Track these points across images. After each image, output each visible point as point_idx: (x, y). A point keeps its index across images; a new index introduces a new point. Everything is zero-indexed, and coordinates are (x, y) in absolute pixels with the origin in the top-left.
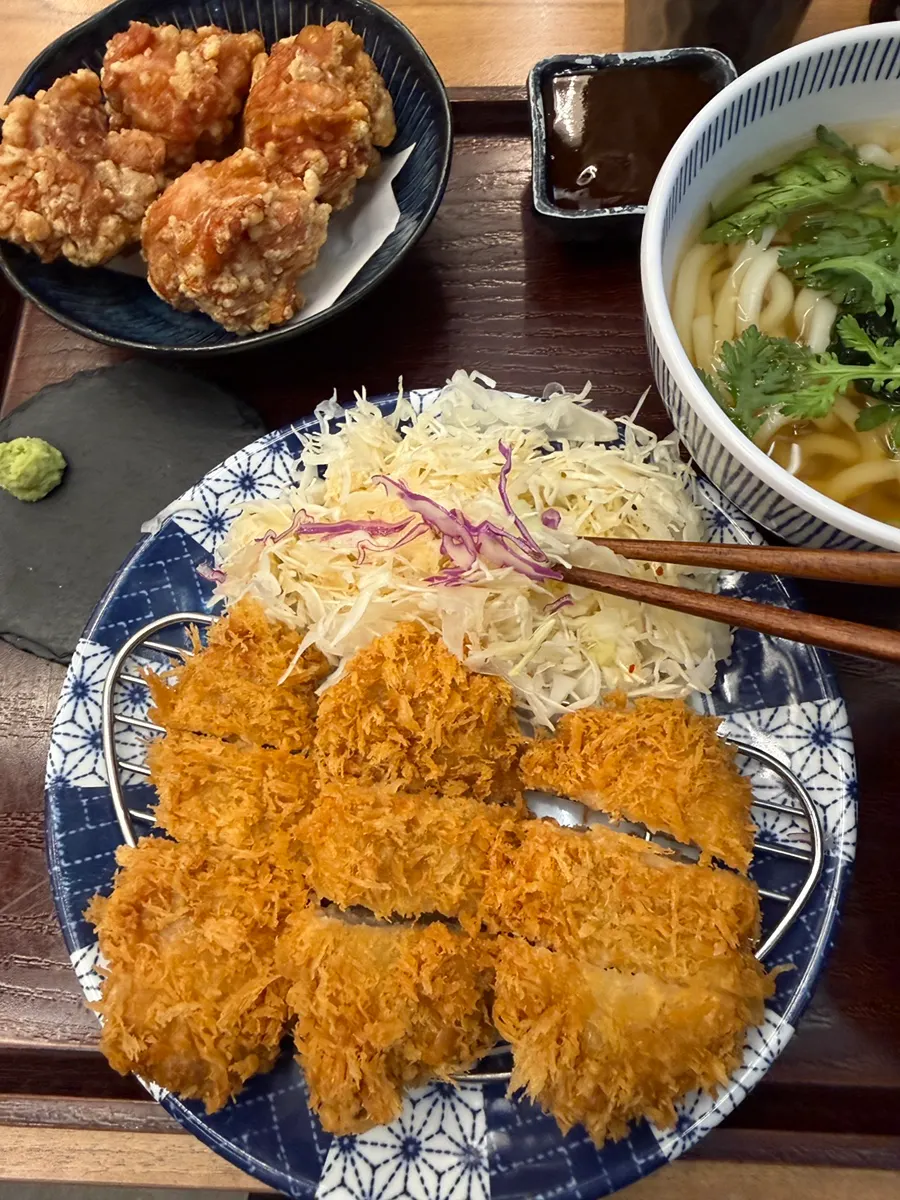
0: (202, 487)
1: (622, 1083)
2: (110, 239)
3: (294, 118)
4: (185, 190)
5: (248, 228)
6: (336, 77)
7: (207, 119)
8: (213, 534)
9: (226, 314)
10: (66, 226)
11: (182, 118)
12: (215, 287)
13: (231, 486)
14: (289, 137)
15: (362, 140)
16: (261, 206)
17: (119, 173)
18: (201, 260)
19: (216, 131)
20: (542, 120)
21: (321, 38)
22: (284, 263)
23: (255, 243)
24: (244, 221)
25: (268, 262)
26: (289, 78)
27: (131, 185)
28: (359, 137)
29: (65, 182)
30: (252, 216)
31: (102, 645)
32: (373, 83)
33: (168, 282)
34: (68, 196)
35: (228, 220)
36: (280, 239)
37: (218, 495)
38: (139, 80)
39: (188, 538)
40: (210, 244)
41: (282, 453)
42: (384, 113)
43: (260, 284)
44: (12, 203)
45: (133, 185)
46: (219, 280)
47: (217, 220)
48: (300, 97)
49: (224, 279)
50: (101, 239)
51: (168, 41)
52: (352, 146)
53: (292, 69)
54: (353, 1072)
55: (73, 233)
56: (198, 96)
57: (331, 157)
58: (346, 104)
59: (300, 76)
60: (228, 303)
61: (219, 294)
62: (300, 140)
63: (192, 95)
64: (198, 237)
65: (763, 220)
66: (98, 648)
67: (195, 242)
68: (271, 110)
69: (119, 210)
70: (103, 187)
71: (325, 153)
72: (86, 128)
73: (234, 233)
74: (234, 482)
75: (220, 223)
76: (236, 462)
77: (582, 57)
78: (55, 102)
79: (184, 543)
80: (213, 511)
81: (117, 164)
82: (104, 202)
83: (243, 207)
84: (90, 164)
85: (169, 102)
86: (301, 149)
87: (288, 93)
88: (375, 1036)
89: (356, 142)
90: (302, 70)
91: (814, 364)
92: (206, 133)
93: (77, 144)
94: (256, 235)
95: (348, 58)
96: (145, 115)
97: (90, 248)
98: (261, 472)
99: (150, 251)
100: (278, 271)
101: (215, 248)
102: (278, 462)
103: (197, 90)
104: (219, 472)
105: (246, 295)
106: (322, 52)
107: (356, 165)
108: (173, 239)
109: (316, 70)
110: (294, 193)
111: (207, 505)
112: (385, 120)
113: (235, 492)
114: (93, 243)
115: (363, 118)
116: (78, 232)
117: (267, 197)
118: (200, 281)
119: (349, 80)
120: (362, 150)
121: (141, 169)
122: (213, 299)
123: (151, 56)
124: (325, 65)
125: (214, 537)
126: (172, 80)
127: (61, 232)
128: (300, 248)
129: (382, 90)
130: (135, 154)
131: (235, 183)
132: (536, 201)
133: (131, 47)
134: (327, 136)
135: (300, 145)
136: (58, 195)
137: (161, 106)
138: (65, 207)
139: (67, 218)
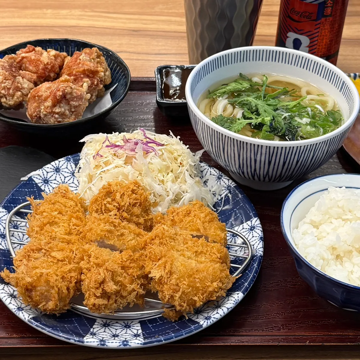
0: (42, 169)
1: (184, 282)
2: (18, 98)
3: (81, 69)
4: (44, 86)
5: (67, 93)
6: (94, 61)
7: (50, 71)
8: (44, 184)
9: (55, 120)
10: (5, 92)
11: (43, 69)
12: (54, 110)
13: (52, 170)
14: (78, 75)
15: (102, 78)
16: (71, 88)
17: (23, 80)
18: (51, 101)
19: (52, 75)
20: (160, 80)
21: (90, 51)
22: (75, 107)
23: (67, 99)
24: (66, 91)
25: (71, 106)
26: (80, 60)
27: (26, 84)
28: (101, 77)
29: (8, 80)
30: (68, 90)
31: (5, 210)
32: (105, 65)
33: (34, 113)
34: (8, 83)
35: (61, 89)
36: (75, 99)
37: (47, 173)
38: (31, 58)
39: (36, 184)
40: (55, 96)
41: (71, 162)
42: (108, 73)
43: (67, 112)
45: (27, 84)
46: (55, 108)
47: (58, 89)
48: (83, 64)
49: (57, 108)
50: (15, 97)
51: (38, 51)
52: (98, 79)
53: (81, 57)
54: (102, 274)
55: (7, 95)
56: (49, 63)
57: (92, 81)
58: (98, 67)
59: (83, 59)
60: (57, 116)
61: (55, 113)
62: (82, 76)
63: (47, 63)
64: (51, 94)
65: (224, 93)
66: (4, 210)
67: (50, 96)
68: (74, 68)
69: (21, 90)
70: (18, 83)
71: (90, 80)
72: (15, 67)
73: (63, 94)
74: (53, 169)
75: (59, 90)
76: (54, 163)
77: (173, 65)
78: (7, 60)
79: (35, 185)
80: (46, 177)
81: (23, 78)
82: (18, 87)
83: (66, 87)
84: (15, 77)
85: (39, 64)
86: (82, 78)
87: (80, 63)
88: (109, 265)
89: (99, 77)
90: (84, 58)
91: (237, 121)
92: (49, 75)
93: (12, 71)
94: (68, 97)
95: (98, 57)
96: (31, 68)
97: (11, 100)
98: (63, 167)
99: (29, 104)
100: (73, 110)
101: (56, 97)
102: (69, 165)
103: (49, 62)
104: (49, 166)
105: (62, 115)
106: (90, 54)
107: (100, 85)
108: (42, 95)
109: (88, 58)
110: (81, 88)
111: (44, 175)
112: (109, 75)
113: (54, 172)
114: (12, 99)
115: (102, 72)
116: (9, 95)
117: (73, 87)
118: (49, 108)
119: (98, 62)
120: (101, 81)
121: (29, 81)
122: (52, 114)
123: (34, 53)
124: (91, 58)
125: (45, 186)
126: (42, 59)
127: (3, 94)
128: (81, 103)
129: (108, 68)
130: (28, 77)
131: (62, 83)
132: (158, 99)
133: (28, 51)
134: (91, 75)
135: (82, 77)
136: (5, 83)
137: (37, 65)
138: (6, 87)
139: (6, 90)
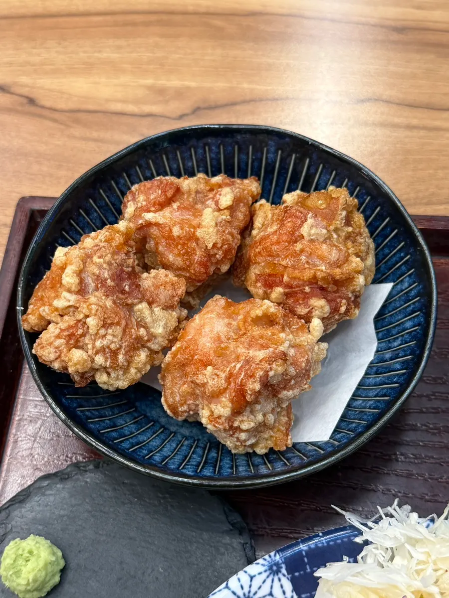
2: (139, 370)
5: (272, 378)
6: (339, 236)
9: (238, 443)
10: (106, 361)
12: (236, 424)
14: (298, 286)
15: (359, 291)
17: (152, 312)
18: (230, 405)
21: (329, 204)
24: (271, 373)
25: (280, 400)
26: (302, 239)
29: (111, 324)
30: (277, 369)
32: (365, 237)
33: (182, 405)
34: (112, 338)
35: (260, 373)
36: (293, 382)
38: (171, 231)
40: (241, 392)
41: (280, 575)
43: (271, 418)
44: (62, 341)
45: (162, 324)
46: (240, 418)
47: (250, 373)
48: (311, 255)
49: (245, 418)
50: (133, 371)
51: (189, 192)
52: (350, 295)
53: (305, 230)
55: (111, 367)
56: (219, 245)
57: (333, 305)
58: (347, 260)
59: (311, 236)
60: (243, 436)
61: (238, 429)
62: (307, 289)
63: (214, 245)
64: (229, 384)
67: (225, 389)
68: (284, 263)
69: (149, 344)
70: (139, 327)
71: (328, 301)
72: (130, 276)
73: (262, 384)
75: (252, 376)
76: (239, 583)
81: (150, 304)
82: (139, 339)
83: (270, 361)
84: (130, 307)
85: (194, 250)
86: (307, 297)
89: (353, 291)
90: (313, 232)
93: (123, 292)
94: (277, 382)
95: (349, 220)
96: (171, 257)
97: (121, 377)
98: (260, 593)
99: (169, 378)
100: (285, 405)
101: (244, 397)
102: (276, 584)
103: (219, 241)
106: (329, 217)
107: (352, 310)
109: (324, 231)
110: (305, 338)
112: (371, 264)
114: (125, 374)
115: (361, 272)
117: (286, 347)
118: (223, 419)
119: (348, 237)
120: (357, 297)
121: (167, 307)
122: (231, 433)
123: (178, 208)
124: (332, 228)
126: (199, 233)
127: (100, 365)
128: (306, 386)
130: (164, 295)
131: (258, 332)
133: (162, 199)
134: (331, 288)
135: (306, 293)
136: (104, 336)
137: (187, 253)
138: (108, 347)
139: (108, 355)
